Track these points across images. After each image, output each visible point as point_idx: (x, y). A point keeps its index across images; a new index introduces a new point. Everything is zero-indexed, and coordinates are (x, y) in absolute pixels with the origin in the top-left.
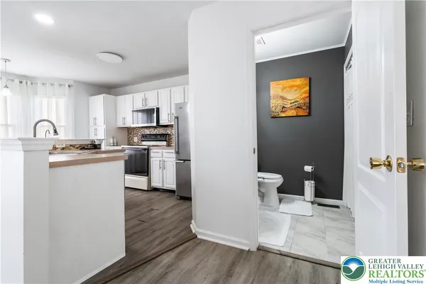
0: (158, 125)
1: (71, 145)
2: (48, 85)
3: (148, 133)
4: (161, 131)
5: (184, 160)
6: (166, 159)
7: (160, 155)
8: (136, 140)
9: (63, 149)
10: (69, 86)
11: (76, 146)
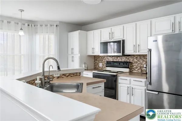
0: (124, 55)
1: (63, 75)
2: (44, 26)
3: (112, 60)
4: (124, 59)
5: (159, 92)
6: (134, 87)
7: (128, 82)
8: (101, 65)
9: (58, 77)
10: (56, 26)
11: (67, 75)
